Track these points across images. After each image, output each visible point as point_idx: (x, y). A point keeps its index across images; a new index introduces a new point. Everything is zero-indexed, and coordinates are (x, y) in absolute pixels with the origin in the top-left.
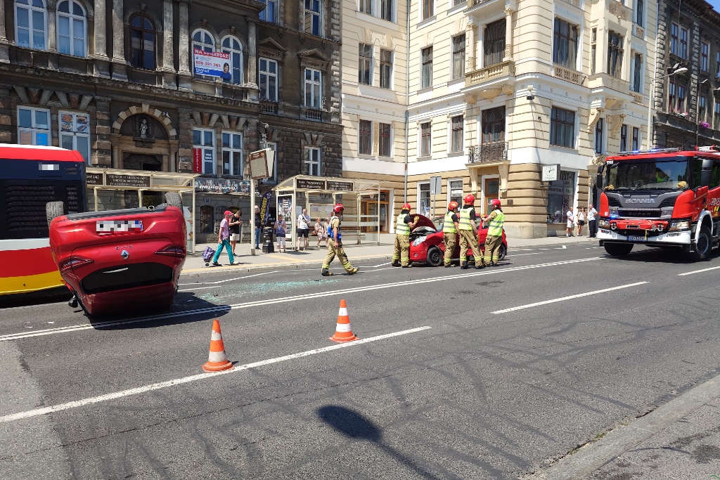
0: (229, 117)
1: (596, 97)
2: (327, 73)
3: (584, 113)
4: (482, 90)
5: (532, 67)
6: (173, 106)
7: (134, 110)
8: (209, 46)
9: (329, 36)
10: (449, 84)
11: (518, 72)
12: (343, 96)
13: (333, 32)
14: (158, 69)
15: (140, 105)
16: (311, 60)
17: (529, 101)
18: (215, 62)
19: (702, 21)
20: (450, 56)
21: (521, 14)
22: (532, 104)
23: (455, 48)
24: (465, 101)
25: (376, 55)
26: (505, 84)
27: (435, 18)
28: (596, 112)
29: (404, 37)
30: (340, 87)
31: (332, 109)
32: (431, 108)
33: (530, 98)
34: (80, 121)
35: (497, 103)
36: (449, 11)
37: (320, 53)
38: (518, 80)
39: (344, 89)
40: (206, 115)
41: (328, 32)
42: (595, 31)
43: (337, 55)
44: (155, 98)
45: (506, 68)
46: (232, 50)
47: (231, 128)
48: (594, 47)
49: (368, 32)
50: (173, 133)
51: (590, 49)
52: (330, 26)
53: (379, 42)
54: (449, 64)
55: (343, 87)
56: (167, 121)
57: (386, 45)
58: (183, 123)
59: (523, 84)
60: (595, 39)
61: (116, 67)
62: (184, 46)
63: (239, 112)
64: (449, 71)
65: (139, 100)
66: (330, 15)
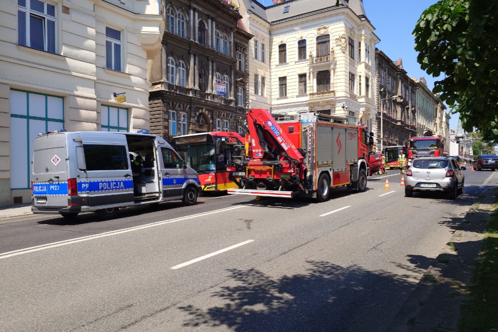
0: (227, 113)
1: (362, 106)
2: (244, 90)
3: (357, 113)
4: (319, 102)
5: (343, 94)
6: (211, 109)
7: (200, 111)
8: (219, 80)
9: (246, 71)
10: (297, 97)
11: (337, 96)
12: (250, 101)
13: (247, 69)
14: (206, 92)
15: (202, 109)
16: (240, 83)
17: (343, 109)
18: (222, 88)
19: (388, 68)
20: (297, 83)
21: (337, 70)
22: (344, 110)
23: (300, 80)
24: (307, 106)
25: (260, 80)
26: (332, 101)
27: (288, 64)
28: (362, 113)
29: (269, 70)
30: (249, 96)
31: (247, 107)
32: (287, 107)
33: (343, 107)
34: (184, 116)
35: (327, 108)
36: (296, 62)
37: (244, 80)
38: (337, 99)
39: (250, 97)
40: (220, 113)
41: (245, 69)
42: (360, 76)
43: (248, 80)
44: (206, 106)
45: (332, 94)
46: (226, 82)
47: (227, 119)
48: (360, 84)
49: (257, 68)
50: (211, 121)
51: (359, 85)
52: (246, 66)
53: (261, 73)
54: (297, 87)
55: (250, 96)
56: (209, 116)
57: (263, 75)
58: (215, 117)
59: (340, 101)
60: (360, 80)
61: (197, 92)
62: (214, 82)
63: (229, 111)
64: (297, 90)
65: (202, 107)
66: (246, 61)
